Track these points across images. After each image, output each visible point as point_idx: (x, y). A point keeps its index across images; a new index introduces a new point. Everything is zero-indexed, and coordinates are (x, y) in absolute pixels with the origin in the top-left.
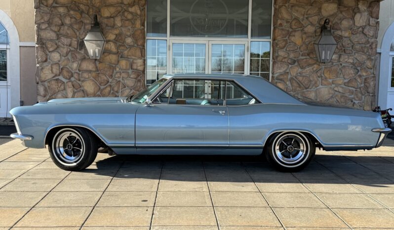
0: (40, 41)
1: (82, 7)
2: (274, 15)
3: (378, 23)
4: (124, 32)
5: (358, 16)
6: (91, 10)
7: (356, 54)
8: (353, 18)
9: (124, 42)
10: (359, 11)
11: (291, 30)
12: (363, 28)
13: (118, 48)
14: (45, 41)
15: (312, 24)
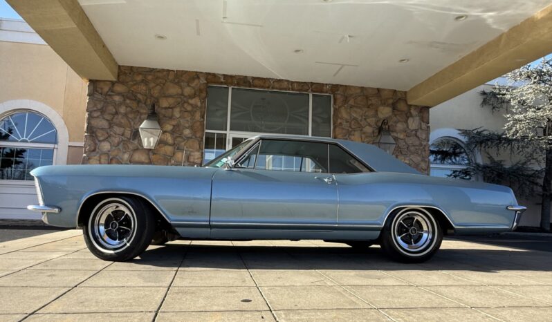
0: (91, 130)
1: (139, 96)
2: (334, 115)
3: (428, 127)
4: (182, 123)
5: (410, 121)
6: (149, 100)
7: (412, 156)
8: (406, 122)
9: (182, 133)
10: (411, 116)
11: (350, 129)
12: (416, 131)
13: (174, 139)
14: (95, 130)
15: (369, 125)
